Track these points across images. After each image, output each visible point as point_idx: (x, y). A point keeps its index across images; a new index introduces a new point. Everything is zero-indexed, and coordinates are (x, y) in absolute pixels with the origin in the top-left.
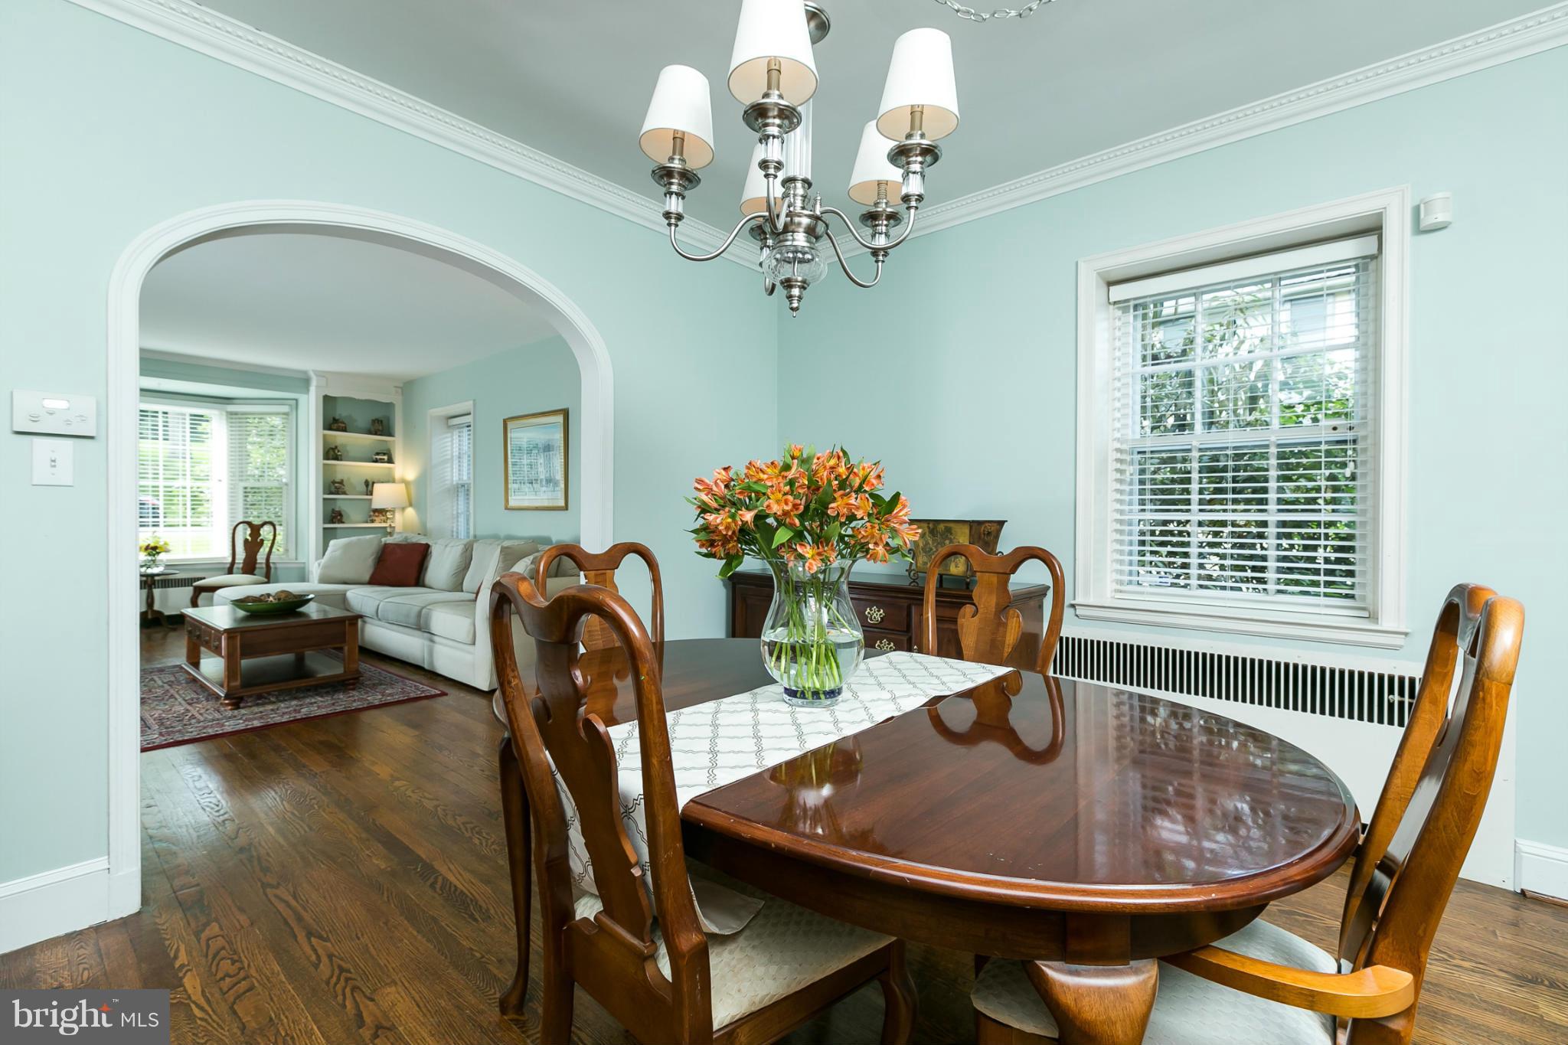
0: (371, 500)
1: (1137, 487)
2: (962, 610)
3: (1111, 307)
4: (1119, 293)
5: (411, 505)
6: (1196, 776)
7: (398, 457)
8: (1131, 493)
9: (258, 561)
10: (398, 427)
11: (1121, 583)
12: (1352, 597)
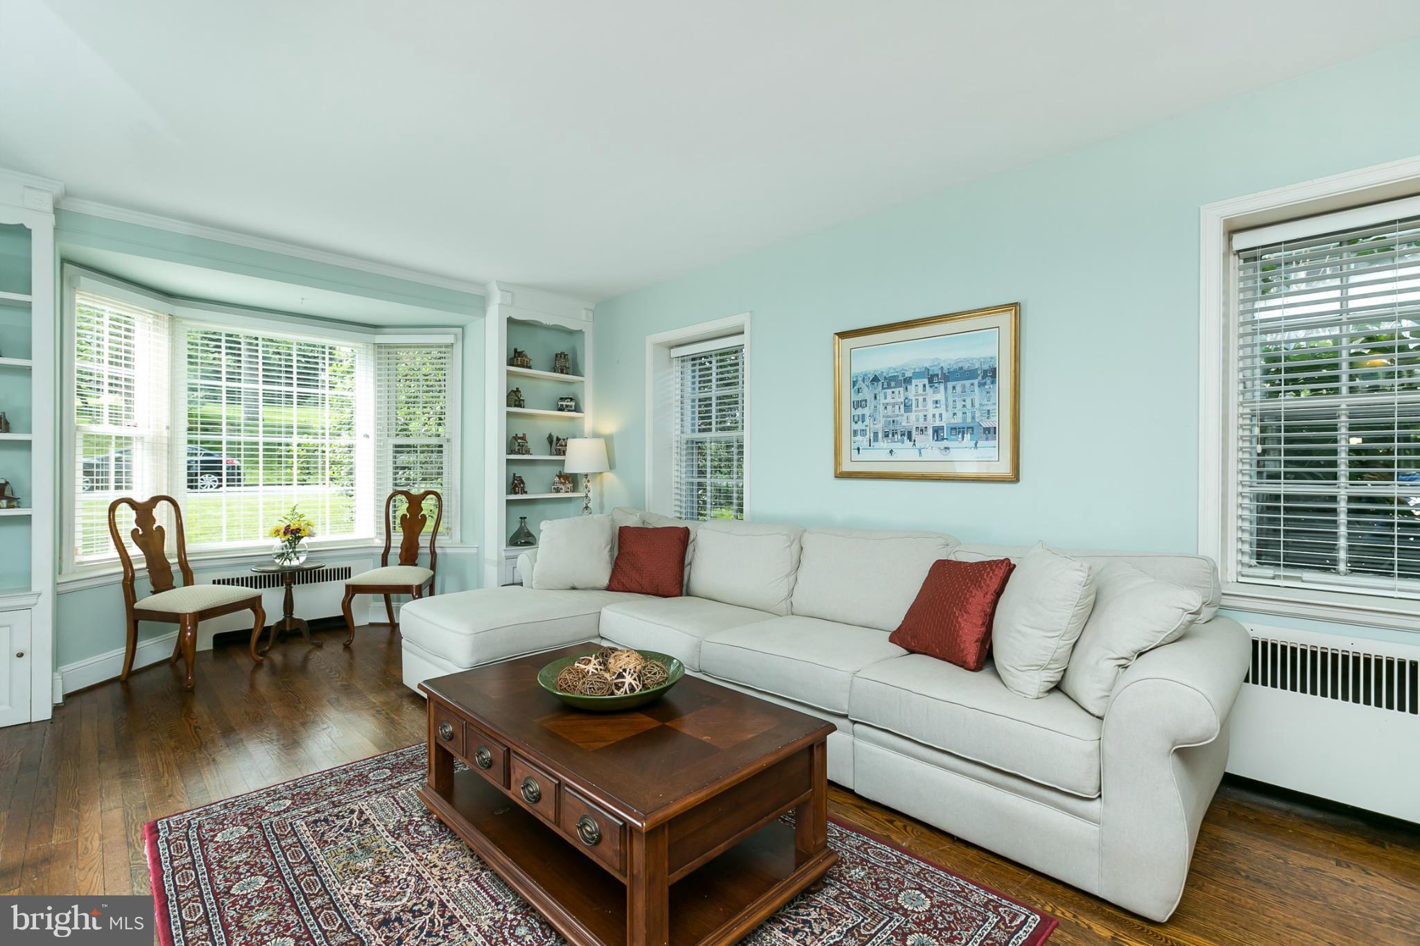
0: (563, 461)
5: (612, 469)
7: (588, 403)
9: (421, 545)
10: (588, 363)
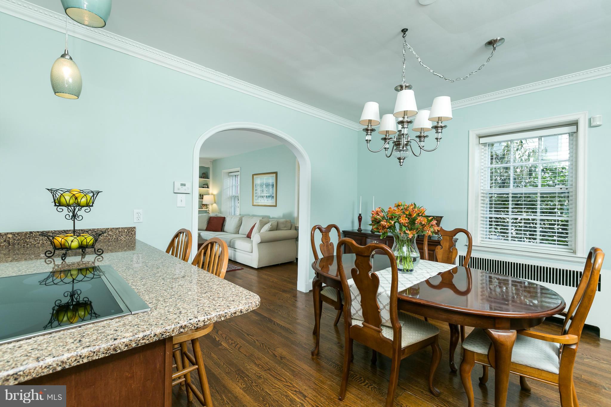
0: (202, 201)
1: (489, 206)
2: (437, 247)
3: (480, 145)
4: (483, 140)
5: (215, 203)
6: (510, 306)
7: (211, 186)
8: (487, 208)
10: (211, 176)
11: (483, 238)
12: (567, 245)
